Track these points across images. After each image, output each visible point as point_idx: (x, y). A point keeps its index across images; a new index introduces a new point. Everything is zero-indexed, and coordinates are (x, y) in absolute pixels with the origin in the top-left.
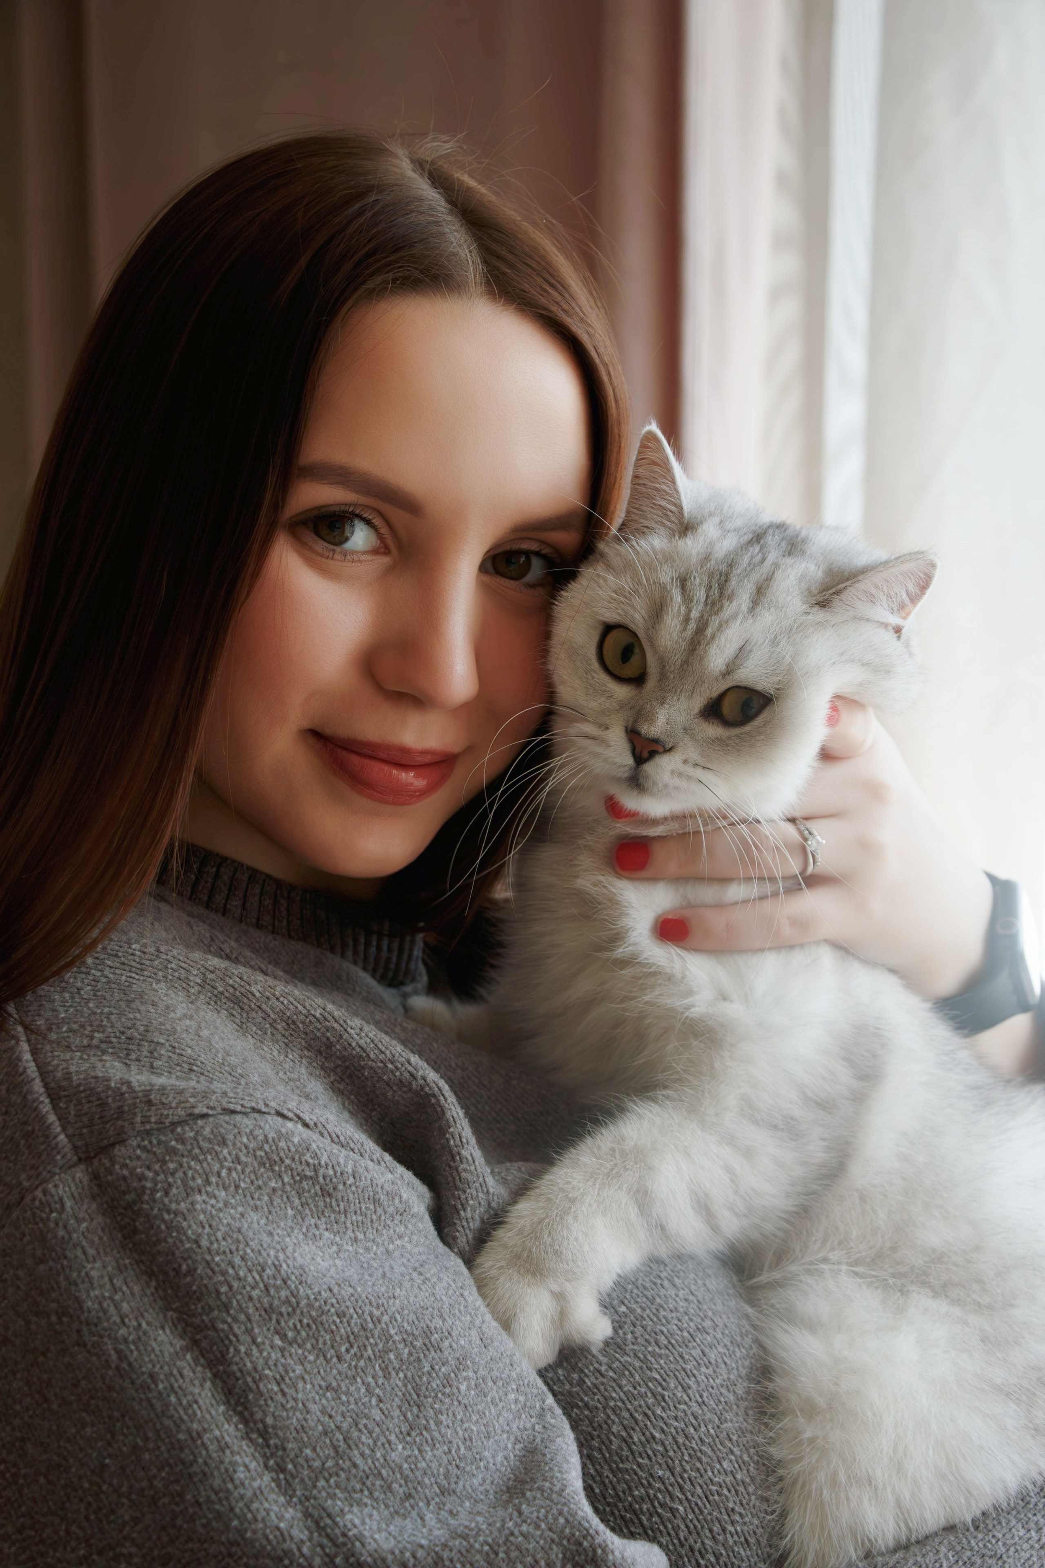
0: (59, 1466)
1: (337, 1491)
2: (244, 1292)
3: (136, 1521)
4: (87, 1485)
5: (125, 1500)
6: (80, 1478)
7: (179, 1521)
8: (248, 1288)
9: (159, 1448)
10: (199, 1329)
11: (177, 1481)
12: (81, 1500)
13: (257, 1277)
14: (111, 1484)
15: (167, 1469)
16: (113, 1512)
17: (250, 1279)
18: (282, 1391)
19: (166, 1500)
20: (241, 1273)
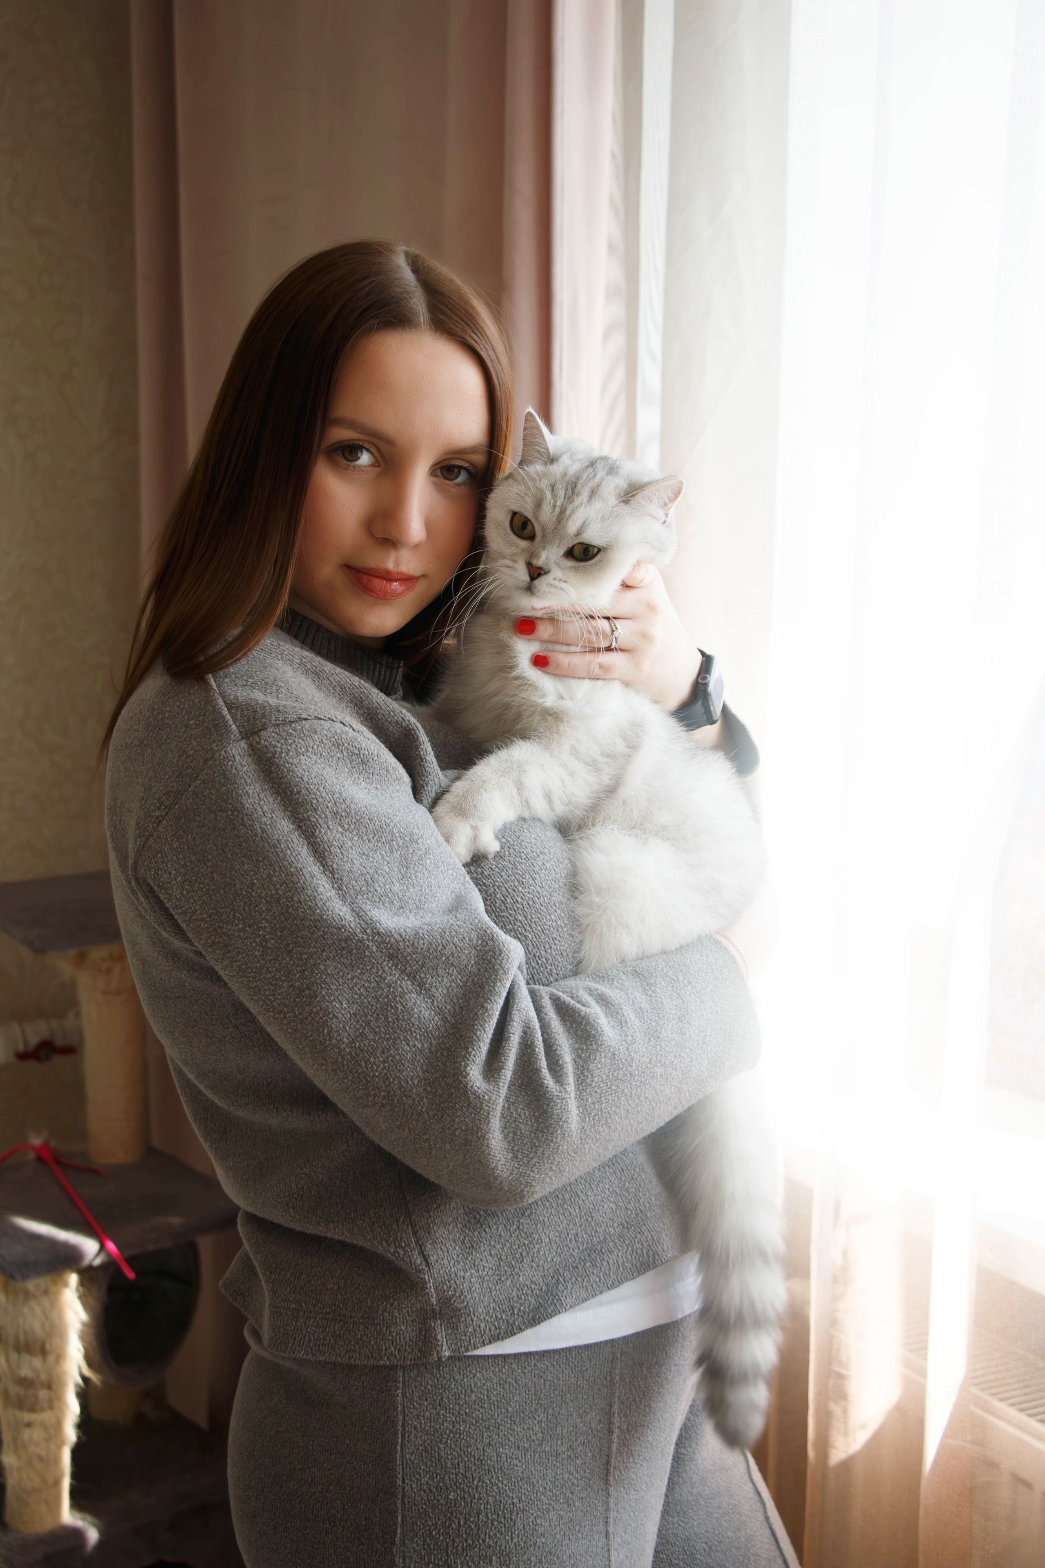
0: (231, 884)
3: (269, 910)
4: (244, 893)
5: (263, 900)
6: (241, 890)
7: (290, 910)
9: (281, 875)
10: (302, 820)
11: (290, 891)
12: (241, 901)
14: (257, 893)
15: (285, 885)
16: (257, 906)
17: (327, 798)
19: (284, 900)
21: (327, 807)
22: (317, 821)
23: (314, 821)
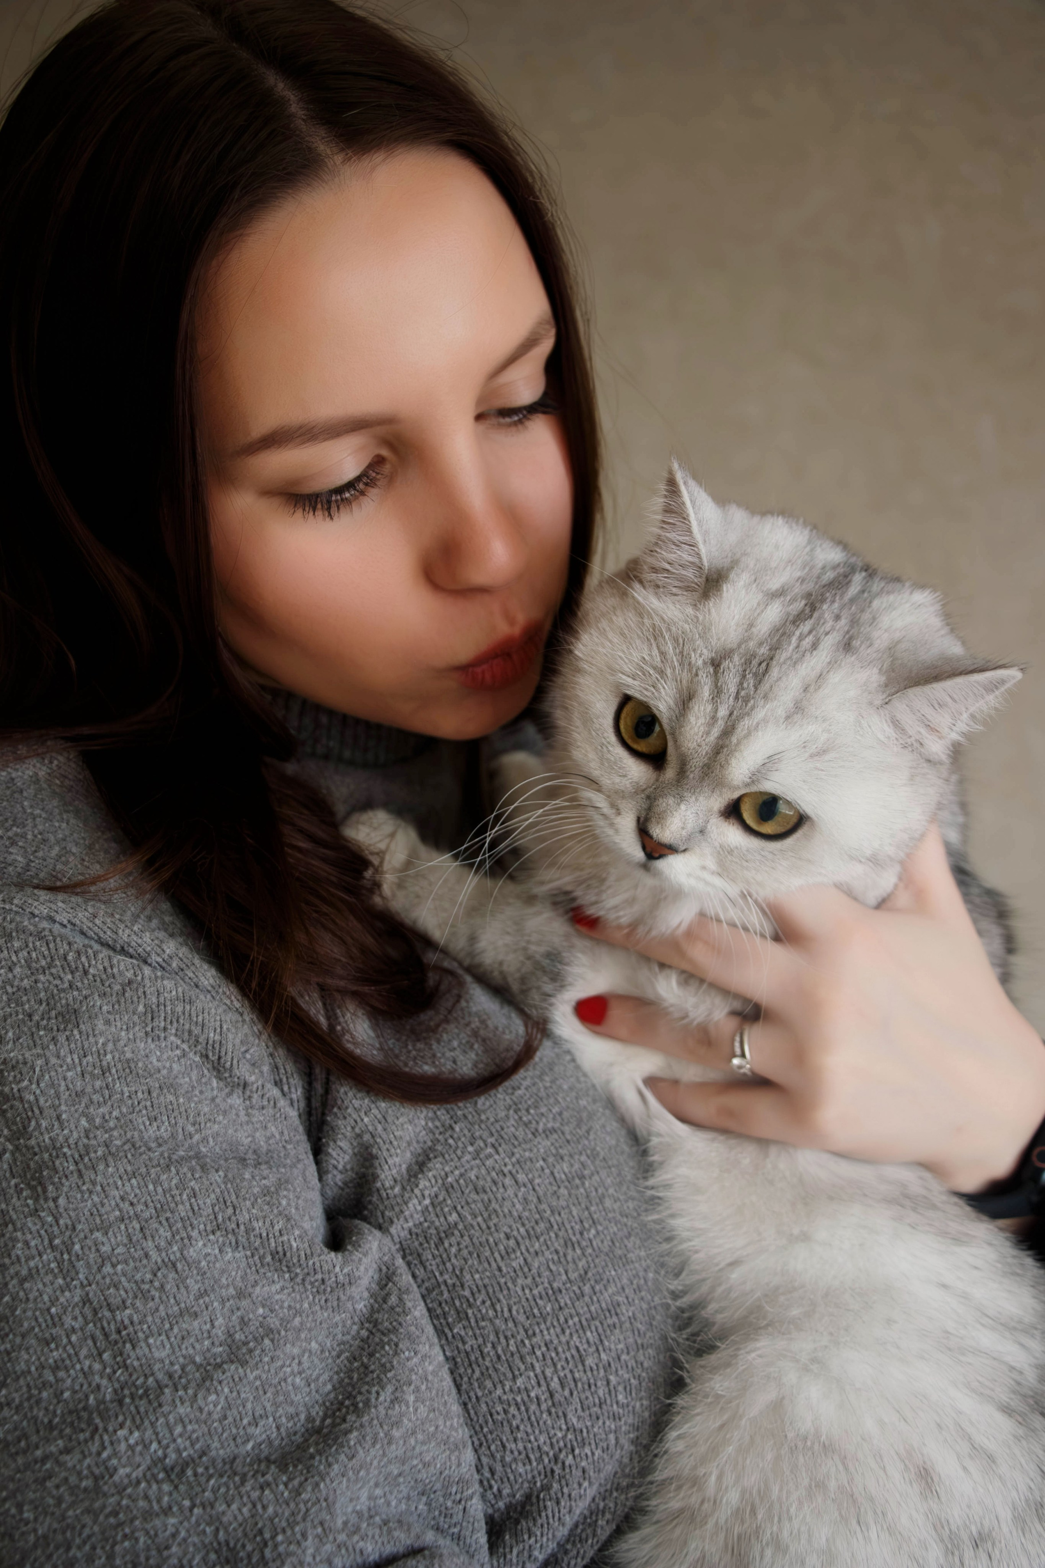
1: (123, 1279)
2: (60, 1070)
8: (65, 1068)
13: (77, 1061)
18: (79, 1171)
20: (62, 1053)
21: (65, 1079)
22: (37, 1100)
23: (29, 1102)
